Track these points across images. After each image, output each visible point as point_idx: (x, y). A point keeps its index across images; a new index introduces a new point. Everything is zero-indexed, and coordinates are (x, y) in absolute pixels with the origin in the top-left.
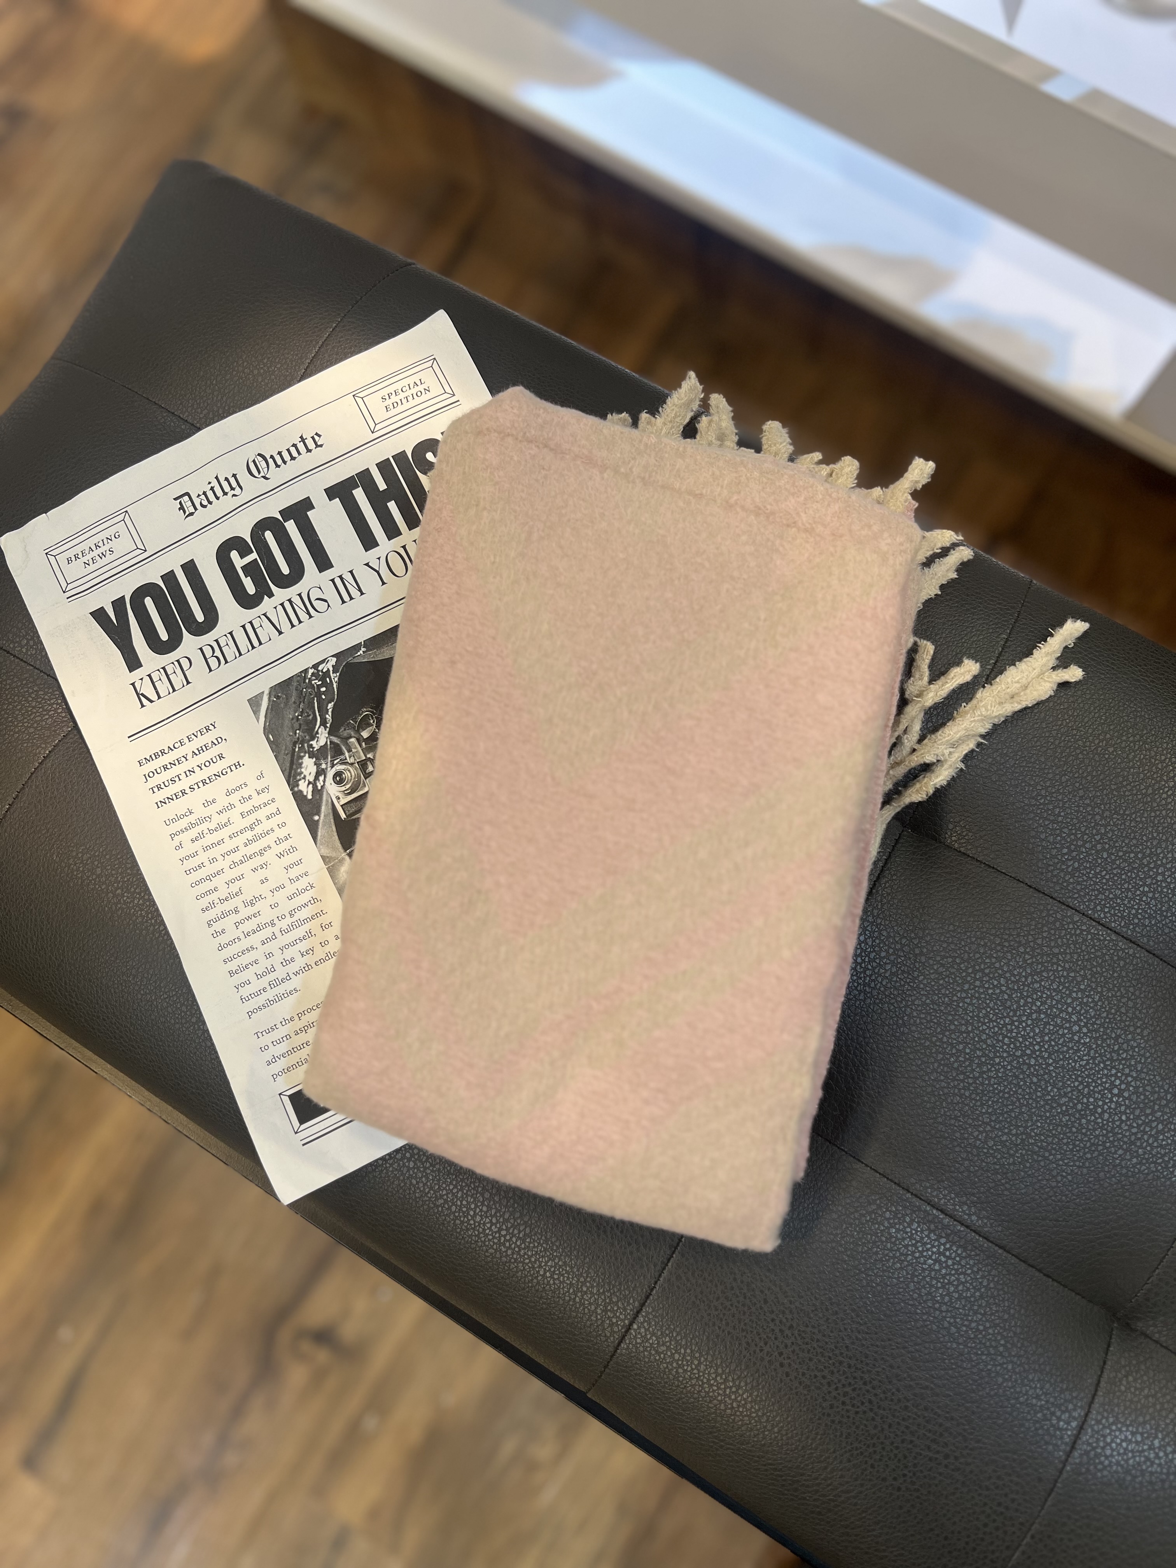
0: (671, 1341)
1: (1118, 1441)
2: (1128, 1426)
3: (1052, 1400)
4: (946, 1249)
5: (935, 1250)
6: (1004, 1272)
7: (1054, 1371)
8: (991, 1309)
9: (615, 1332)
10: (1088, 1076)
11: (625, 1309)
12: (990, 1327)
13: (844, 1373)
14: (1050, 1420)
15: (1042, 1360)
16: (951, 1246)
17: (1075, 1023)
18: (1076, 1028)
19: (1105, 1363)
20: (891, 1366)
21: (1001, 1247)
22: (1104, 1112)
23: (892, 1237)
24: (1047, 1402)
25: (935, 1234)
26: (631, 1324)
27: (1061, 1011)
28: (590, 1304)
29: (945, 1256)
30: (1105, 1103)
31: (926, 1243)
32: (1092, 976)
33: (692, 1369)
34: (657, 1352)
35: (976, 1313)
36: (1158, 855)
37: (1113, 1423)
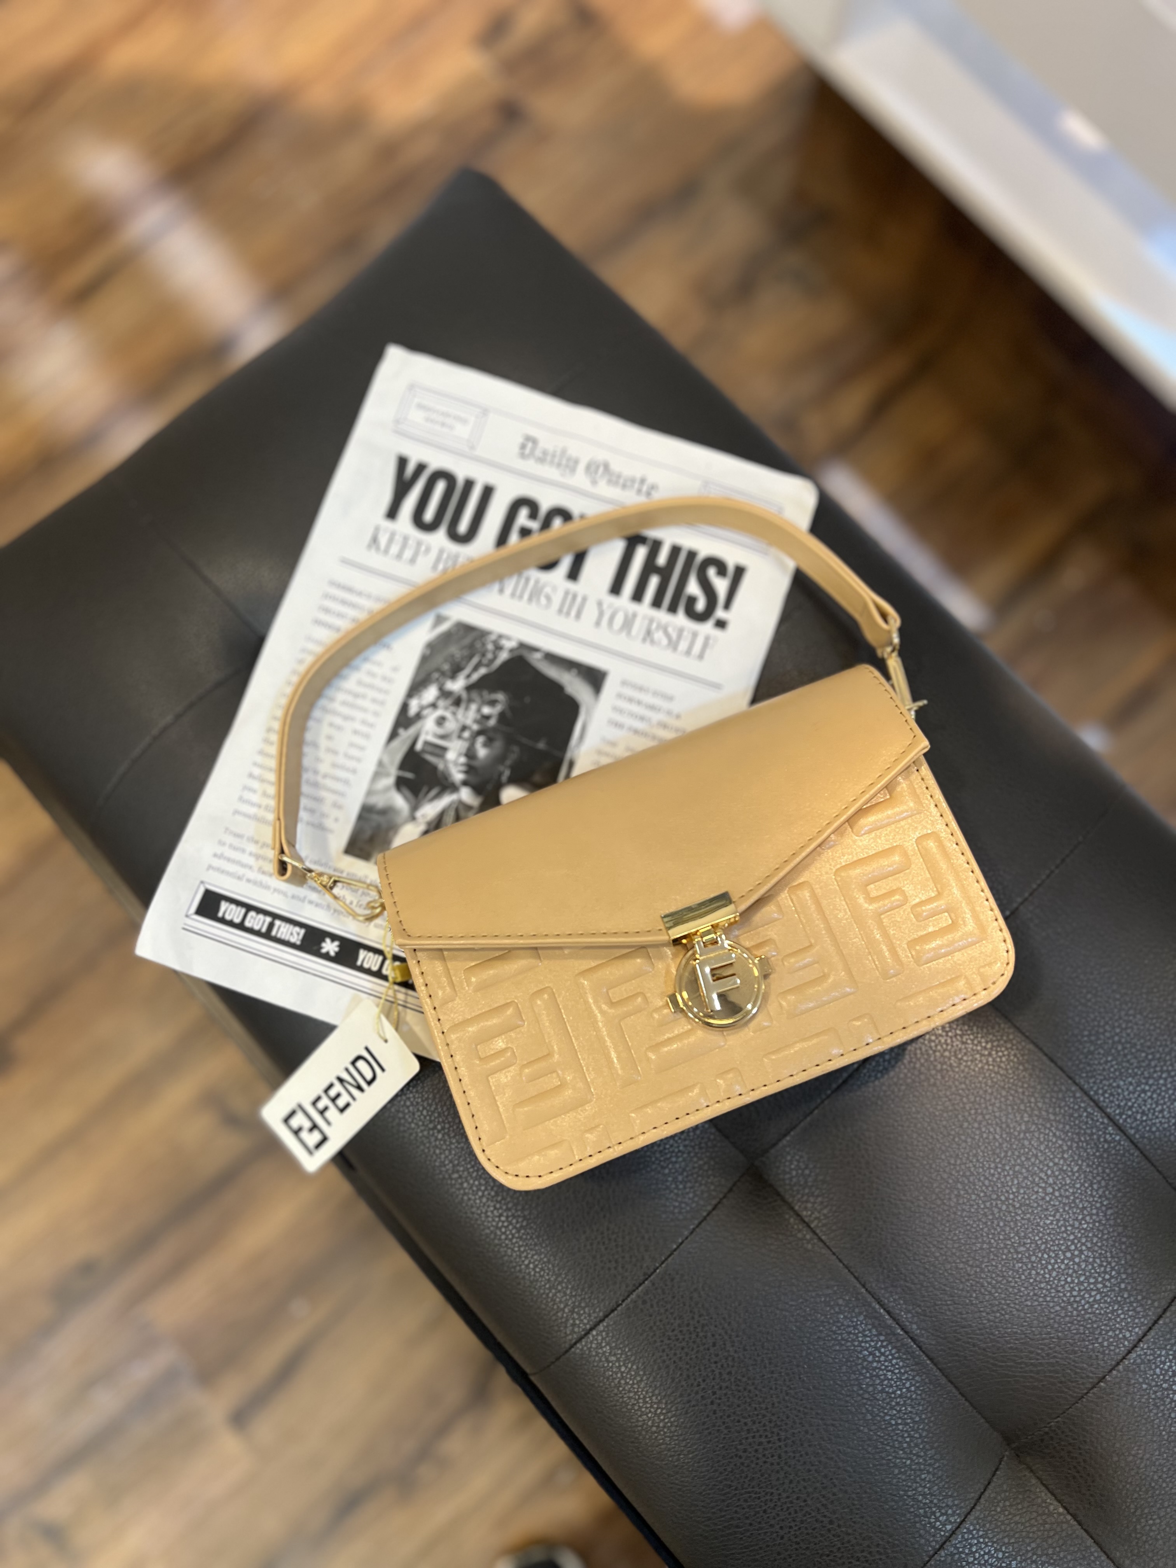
0: (621, 1354)
1: (982, 1553)
2: (994, 1542)
3: (935, 1501)
4: (882, 1346)
5: (873, 1344)
6: (927, 1380)
7: (944, 1477)
8: (906, 1409)
9: (575, 1333)
10: (1049, 1234)
11: (590, 1315)
12: (900, 1424)
13: (764, 1425)
14: (930, 1518)
15: (937, 1465)
16: (887, 1345)
17: (1050, 1185)
18: (1050, 1190)
19: (989, 1483)
20: (807, 1432)
21: (931, 1359)
22: (1053, 1269)
23: (838, 1322)
24: (931, 1502)
25: (877, 1330)
26: (591, 1329)
27: (1041, 1170)
28: (561, 1302)
29: (880, 1352)
30: (1056, 1262)
31: (866, 1336)
32: (1078, 1147)
33: (633, 1384)
34: (608, 1361)
35: (892, 1408)
36: (1165, 1061)
37: (981, 1537)
